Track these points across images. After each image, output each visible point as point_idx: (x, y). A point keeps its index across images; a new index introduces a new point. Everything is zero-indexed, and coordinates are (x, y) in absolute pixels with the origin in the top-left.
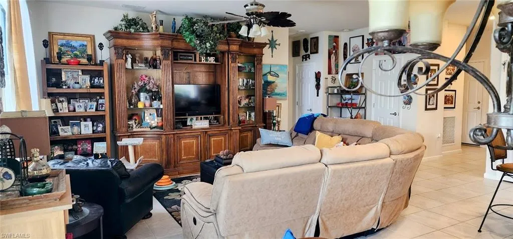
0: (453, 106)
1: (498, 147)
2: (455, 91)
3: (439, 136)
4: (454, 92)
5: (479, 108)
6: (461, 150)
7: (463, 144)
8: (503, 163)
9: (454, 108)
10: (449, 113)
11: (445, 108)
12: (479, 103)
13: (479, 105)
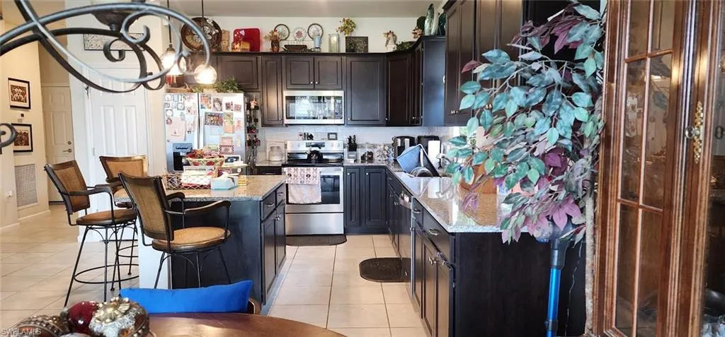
0: (29, 148)
1: (73, 194)
2: (30, 126)
3: (11, 195)
4: (29, 128)
5: (70, 151)
6: (49, 211)
7: (51, 203)
8: (86, 214)
9: (32, 151)
10: (24, 159)
11: (15, 151)
12: (69, 143)
13: (70, 147)
